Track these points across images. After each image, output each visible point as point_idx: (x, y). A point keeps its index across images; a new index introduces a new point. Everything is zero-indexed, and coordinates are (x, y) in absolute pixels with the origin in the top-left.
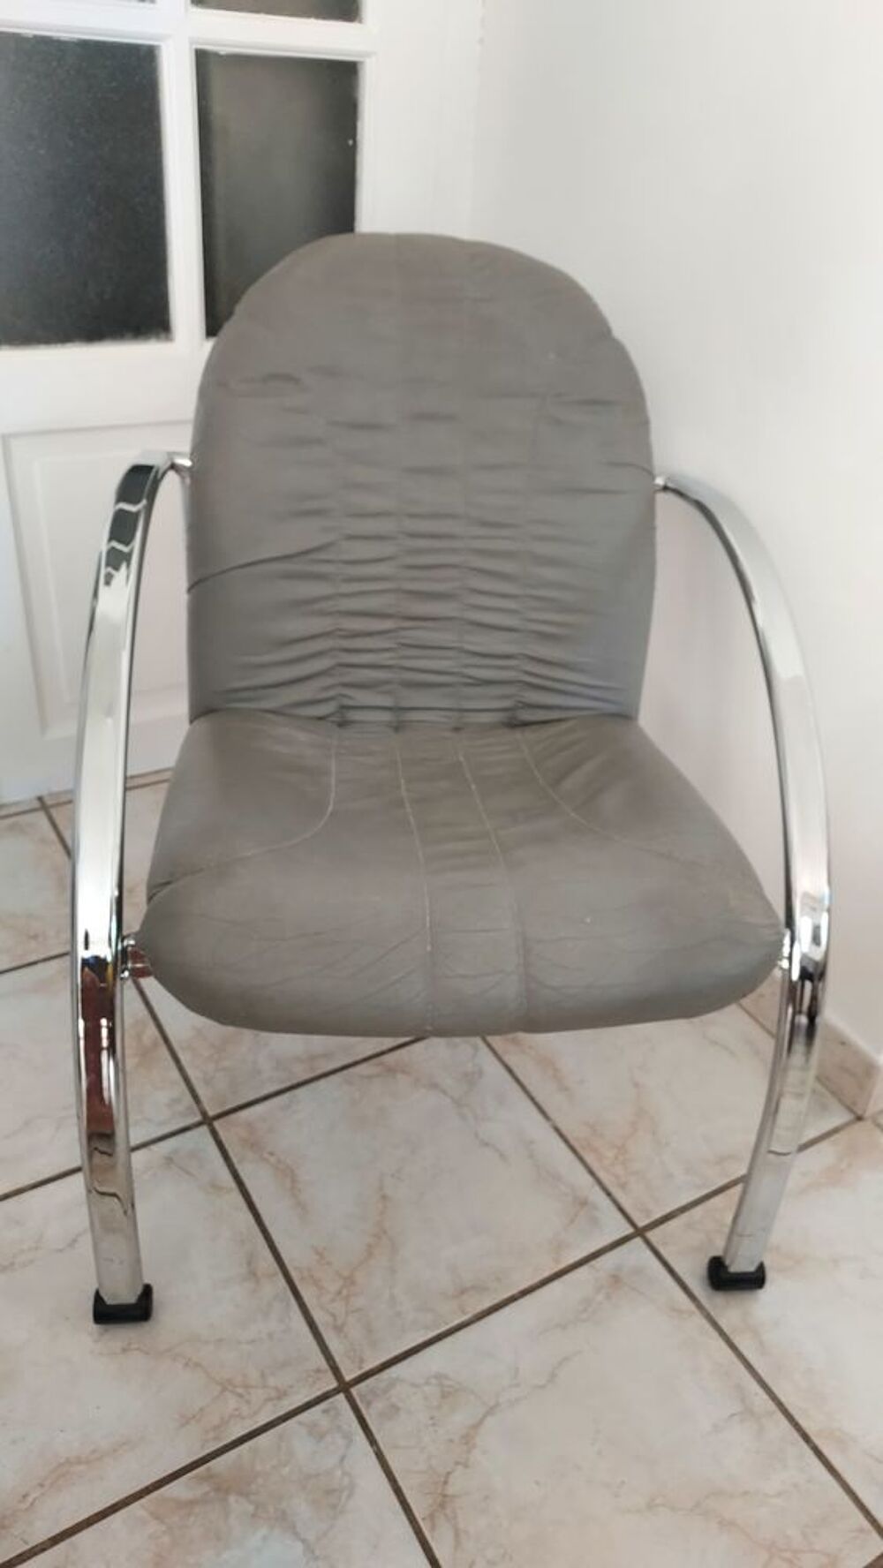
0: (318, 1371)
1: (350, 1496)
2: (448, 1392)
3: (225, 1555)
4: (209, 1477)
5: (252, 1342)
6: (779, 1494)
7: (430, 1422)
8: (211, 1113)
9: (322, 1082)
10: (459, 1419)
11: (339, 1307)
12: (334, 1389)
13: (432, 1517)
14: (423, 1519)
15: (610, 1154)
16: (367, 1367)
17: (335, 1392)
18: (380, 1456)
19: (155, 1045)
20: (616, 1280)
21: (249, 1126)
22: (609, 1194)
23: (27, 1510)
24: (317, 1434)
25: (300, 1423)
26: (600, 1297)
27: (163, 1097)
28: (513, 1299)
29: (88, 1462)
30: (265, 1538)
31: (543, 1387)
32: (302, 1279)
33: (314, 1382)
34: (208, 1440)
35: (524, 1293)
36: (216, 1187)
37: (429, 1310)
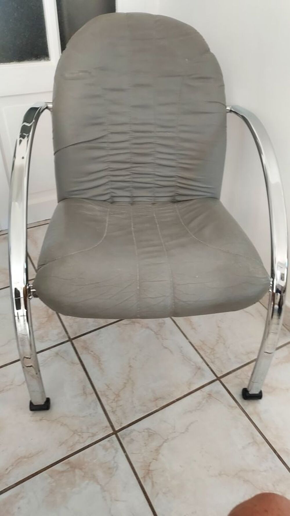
0: (106, 427)
1: (116, 470)
2: (151, 434)
3: (74, 490)
4: (69, 463)
5: (84, 417)
6: (265, 471)
7: (145, 445)
8: (71, 338)
9: (109, 326)
10: (154, 444)
12: (112, 433)
13: (144, 477)
14: (142, 478)
15: (209, 351)
16: (123, 425)
17: (112, 434)
18: (127, 456)
20: (210, 395)
21: (85, 341)
22: (208, 365)
23: (8, 474)
24: (106, 449)
25: (100, 445)
26: (204, 402)
27: (56, 332)
28: (174, 402)
29: (28, 458)
30: (87, 484)
31: (183, 433)
32: (102, 395)
33: (105, 431)
34: (68, 451)
35: (178, 400)
36: (73, 363)
37: (145, 406)
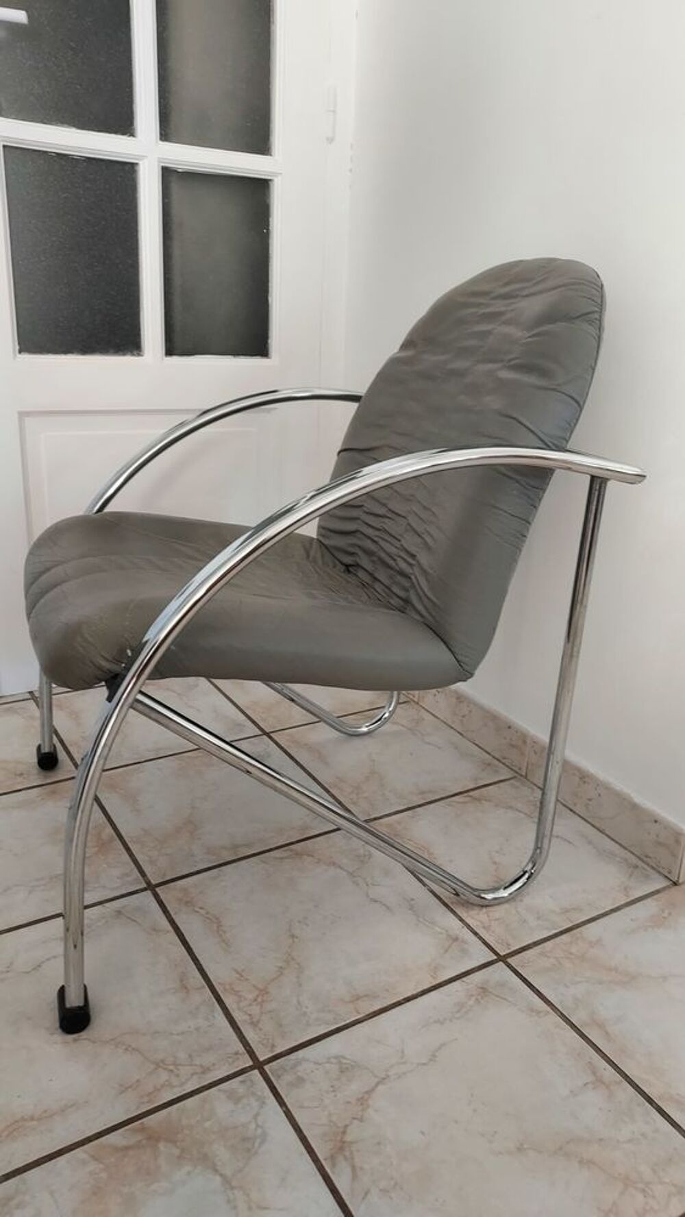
0: (237, 1053)
1: (262, 1142)
2: (346, 1068)
3: (154, 1187)
4: (143, 1129)
5: (183, 1033)
6: (630, 1141)
7: (332, 1089)
8: (153, 882)
10: (354, 1088)
11: (255, 1010)
12: (250, 1067)
13: (332, 1158)
14: (326, 1159)
16: (278, 1051)
18: (288, 1115)
19: (111, 840)
20: (484, 990)
21: (185, 890)
22: (476, 934)
24: (234, 1098)
25: (219, 1090)
26: (471, 1002)
27: (116, 872)
28: (399, 1004)
29: (39, 1119)
30: (188, 1173)
31: (424, 1064)
32: (225, 990)
33: (233, 1062)
34: (143, 1103)
35: (408, 1000)
36: (155, 930)
37: (329, 1011)
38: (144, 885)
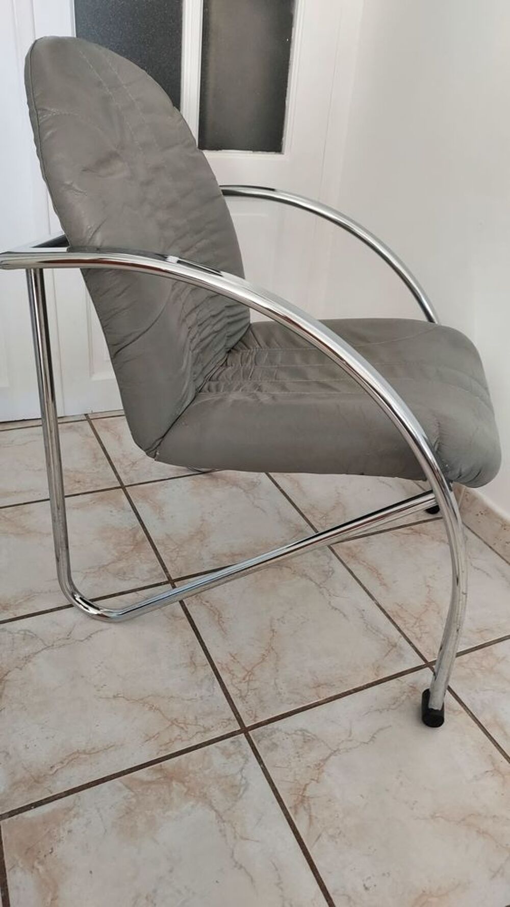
0: (229, 719)
1: (245, 790)
2: (308, 739)
3: (169, 813)
4: (161, 770)
5: (191, 699)
7: (297, 755)
8: (173, 578)
10: (314, 756)
11: (244, 686)
12: (238, 731)
13: (295, 807)
14: (290, 808)
15: (412, 621)
16: (259, 721)
18: (265, 770)
19: (143, 541)
20: (413, 689)
22: (410, 643)
23: (53, 775)
24: (226, 753)
25: (216, 746)
26: (404, 697)
27: (146, 567)
28: (350, 692)
29: (89, 754)
30: (193, 807)
31: (367, 743)
32: (222, 668)
33: (227, 726)
34: (161, 750)
35: (355, 691)
37: (298, 693)
38: (166, 579)
